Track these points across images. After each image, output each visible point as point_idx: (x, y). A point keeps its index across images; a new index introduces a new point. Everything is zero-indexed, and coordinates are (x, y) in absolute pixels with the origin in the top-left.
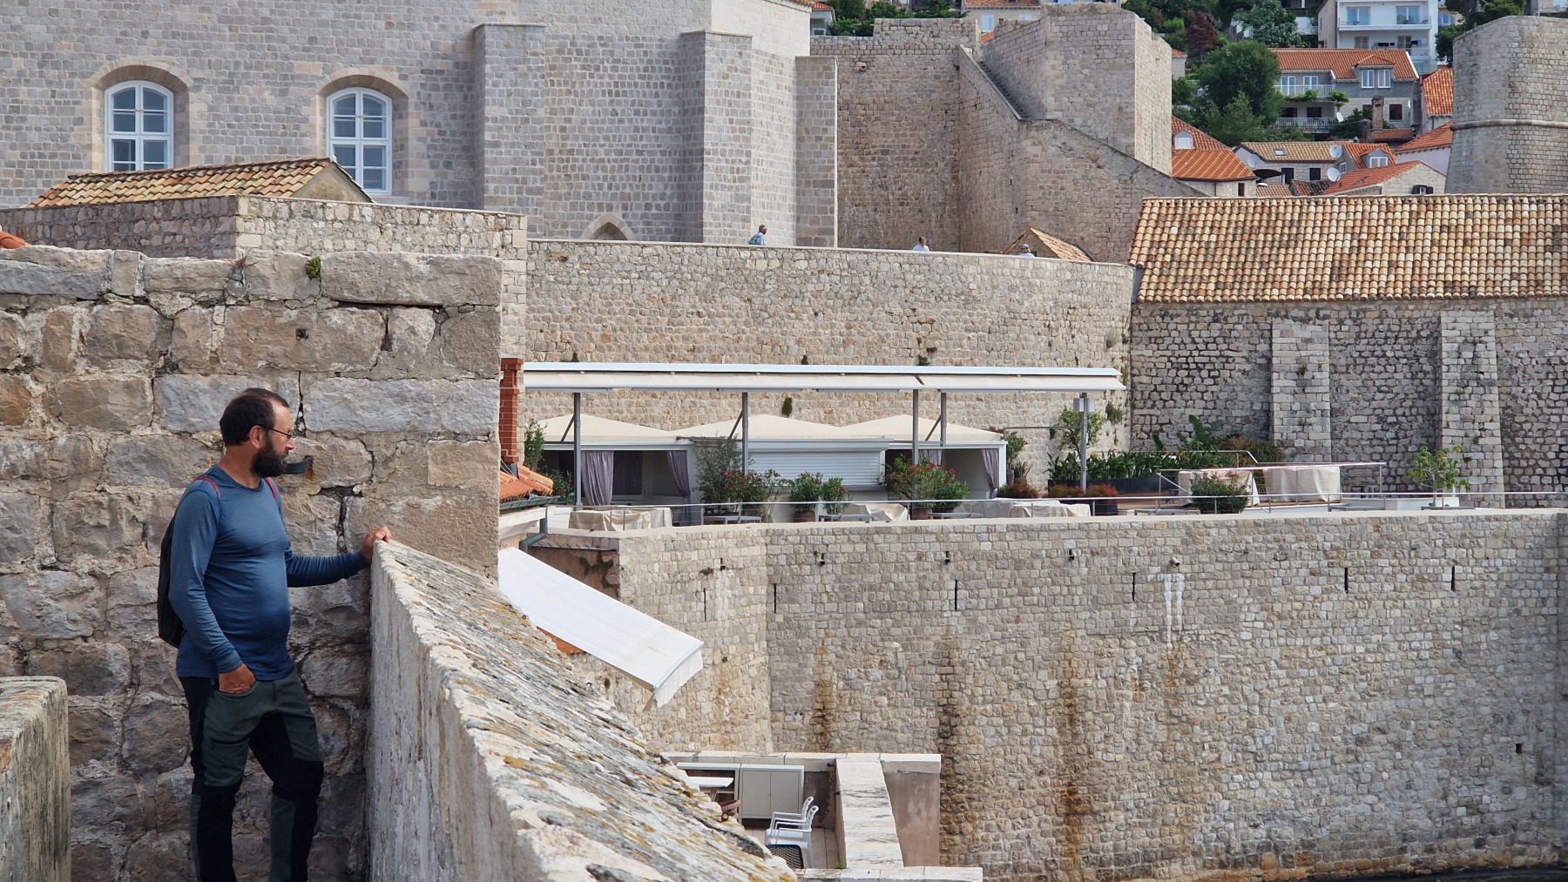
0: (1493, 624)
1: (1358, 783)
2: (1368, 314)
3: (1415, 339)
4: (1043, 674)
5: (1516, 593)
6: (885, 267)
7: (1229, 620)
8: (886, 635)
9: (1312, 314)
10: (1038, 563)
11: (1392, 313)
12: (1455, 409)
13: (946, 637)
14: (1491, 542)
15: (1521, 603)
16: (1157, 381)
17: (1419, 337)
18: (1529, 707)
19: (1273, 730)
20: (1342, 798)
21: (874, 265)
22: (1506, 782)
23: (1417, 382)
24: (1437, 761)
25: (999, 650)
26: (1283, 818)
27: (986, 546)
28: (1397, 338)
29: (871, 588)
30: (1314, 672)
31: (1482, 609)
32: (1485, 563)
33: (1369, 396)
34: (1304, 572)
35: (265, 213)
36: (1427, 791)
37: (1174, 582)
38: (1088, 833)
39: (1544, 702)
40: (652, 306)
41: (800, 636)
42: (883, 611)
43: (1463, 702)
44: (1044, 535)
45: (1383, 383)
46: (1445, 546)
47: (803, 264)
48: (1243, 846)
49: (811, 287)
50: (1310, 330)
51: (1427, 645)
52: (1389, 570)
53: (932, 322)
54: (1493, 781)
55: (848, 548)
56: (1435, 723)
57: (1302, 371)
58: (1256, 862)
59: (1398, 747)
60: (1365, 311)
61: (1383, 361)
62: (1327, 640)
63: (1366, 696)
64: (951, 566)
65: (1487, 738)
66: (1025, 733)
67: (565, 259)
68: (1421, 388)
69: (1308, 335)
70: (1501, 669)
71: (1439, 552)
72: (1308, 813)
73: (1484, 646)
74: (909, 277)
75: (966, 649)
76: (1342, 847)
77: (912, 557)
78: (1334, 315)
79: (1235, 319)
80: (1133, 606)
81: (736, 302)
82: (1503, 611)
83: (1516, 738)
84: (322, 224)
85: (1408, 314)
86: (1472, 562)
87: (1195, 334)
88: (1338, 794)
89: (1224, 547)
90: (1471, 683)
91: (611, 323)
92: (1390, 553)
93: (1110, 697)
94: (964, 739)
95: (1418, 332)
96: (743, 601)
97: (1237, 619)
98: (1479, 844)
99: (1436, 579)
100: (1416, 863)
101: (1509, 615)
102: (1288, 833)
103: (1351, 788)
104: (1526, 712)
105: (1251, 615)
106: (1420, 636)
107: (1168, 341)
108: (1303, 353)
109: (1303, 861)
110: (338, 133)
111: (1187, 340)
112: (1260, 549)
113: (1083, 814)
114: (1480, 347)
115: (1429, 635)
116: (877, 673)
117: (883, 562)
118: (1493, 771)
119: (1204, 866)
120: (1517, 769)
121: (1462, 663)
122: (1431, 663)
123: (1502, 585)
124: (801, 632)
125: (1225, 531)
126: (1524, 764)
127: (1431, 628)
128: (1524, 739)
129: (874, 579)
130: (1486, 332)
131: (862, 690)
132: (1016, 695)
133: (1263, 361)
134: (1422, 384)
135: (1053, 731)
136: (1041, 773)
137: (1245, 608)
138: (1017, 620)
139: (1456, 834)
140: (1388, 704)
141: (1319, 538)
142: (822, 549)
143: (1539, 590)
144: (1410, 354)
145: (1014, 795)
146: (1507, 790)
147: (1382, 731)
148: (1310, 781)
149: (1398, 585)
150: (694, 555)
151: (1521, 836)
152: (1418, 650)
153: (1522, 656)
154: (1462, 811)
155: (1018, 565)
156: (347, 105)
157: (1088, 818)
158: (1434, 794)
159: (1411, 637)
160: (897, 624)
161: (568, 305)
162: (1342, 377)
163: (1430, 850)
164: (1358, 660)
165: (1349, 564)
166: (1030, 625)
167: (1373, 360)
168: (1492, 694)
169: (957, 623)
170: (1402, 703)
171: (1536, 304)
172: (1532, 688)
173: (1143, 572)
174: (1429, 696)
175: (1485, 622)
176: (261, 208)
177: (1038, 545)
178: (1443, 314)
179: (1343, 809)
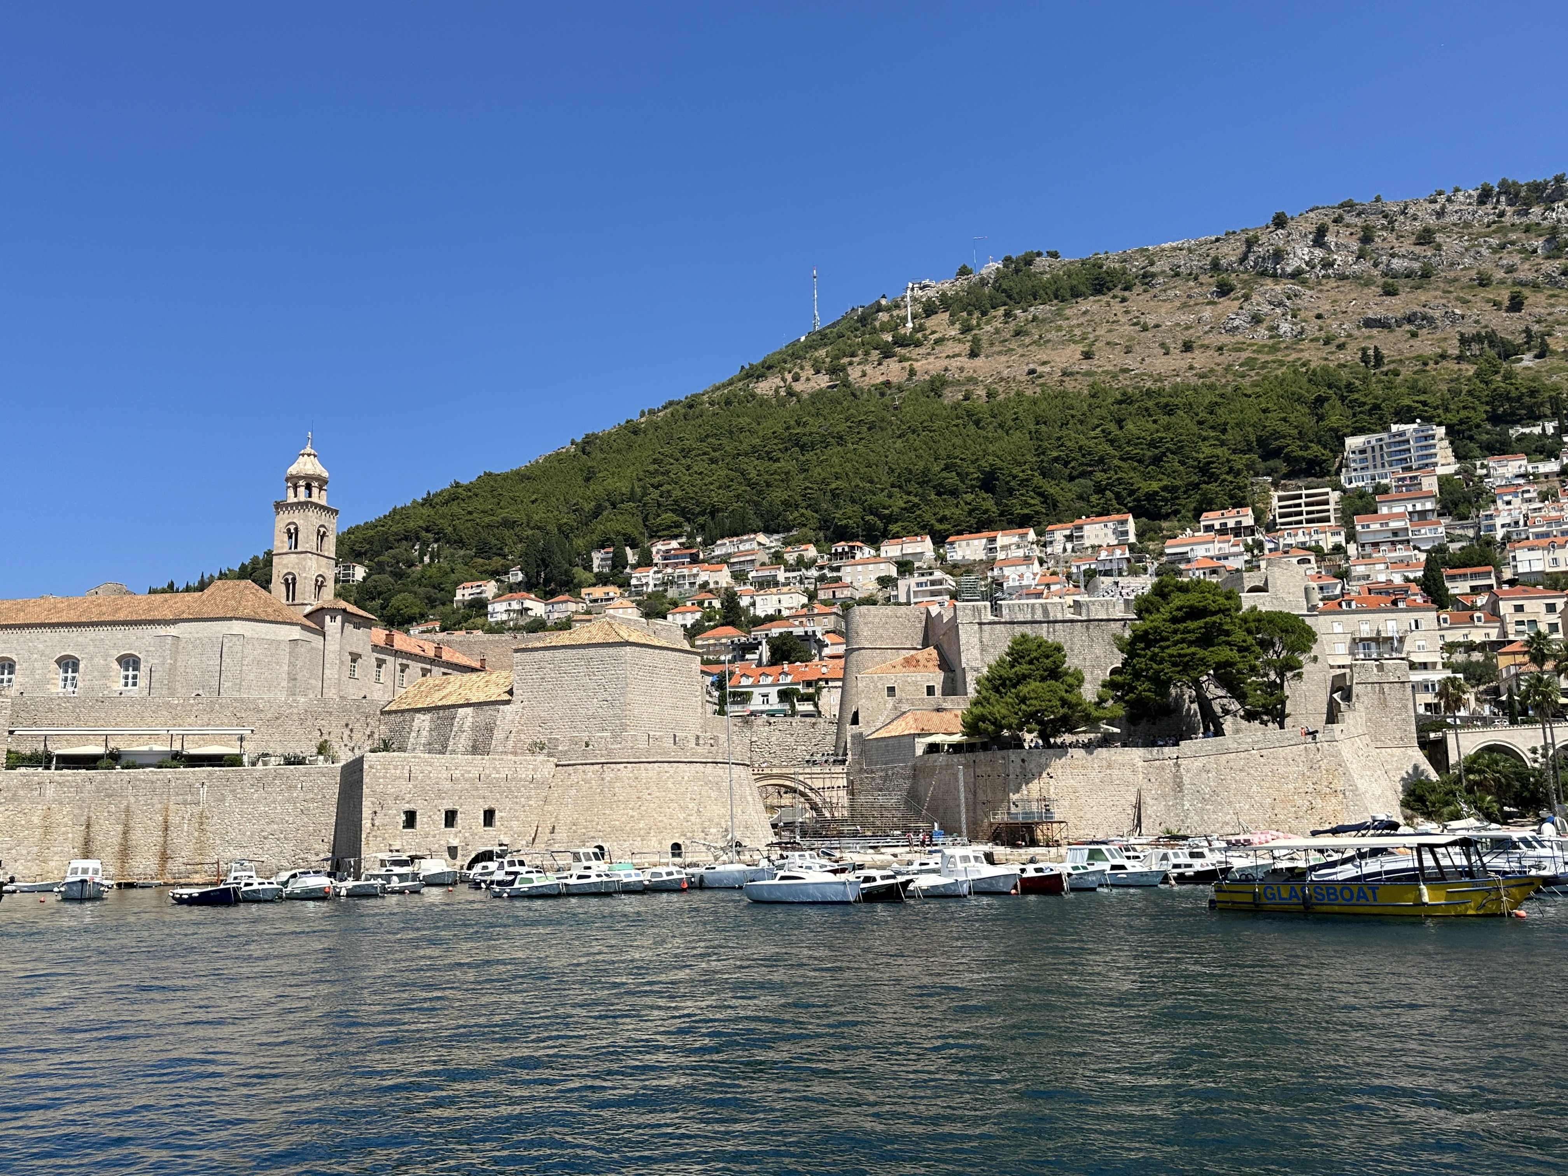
0: (316, 801)
2: (441, 711)
4: (158, 815)
5: (324, 791)
8: (110, 803)
9: (426, 712)
10: (159, 782)
13: (128, 804)
14: (316, 775)
15: (326, 794)
22: (317, 852)
24: (292, 845)
25: (145, 808)
28: (448, 718)
29: (106, 789)
30: (250, 816)
31: (312, 796)
32: (313, 782)
33: (439, 737)
34: (248, 785)
37: (203, 788)
39: (332, 826)
42: (109, 796)
44: (161, 774)
45: (443, 733)
51: (291, 808)
52: (279, 784)
54: (312, 851)
55: (99, 777)
56: (292, 832)
61: (444, 726)
62: (256, 806)
63: (268, 824)
64: (131, 783)
65: (311, 837)
66: (151, 833)
69: (424, 719)
70: (317, 815)
73: (312, 808)
78: (432, 712)
79: (406, 715)
80: (190, 795)
85: (451, 710)
86: (309, 781)
87: (396, 720)
89: (221, 777)
90: (306, 820)
93: (180, 823)
94: (131, 835)
95: (453, 716)
96: (61, 792)
97: (224, 799)
99: (296, 787)
101: (321, 798)
104: (326, 829)
106: (289, 805)
108: (421, 725)
111: (394, 723)
112: (234, 778)
114: (466, 719)
115: (292, 805)
116: (106, 814)
117: (110, 781)
118: (312, 848)
120: (321, 848)
121: (303, 814)
123: (320, 788)
124: (84, 802)
127: (293, 802)
128: (324, 838)
130: (469, 714)
131: (101, 819)
132: (149, 822)
135: (160, 833)
136: (155, 845)
138: (151, 799)
140: (275, 826)
141: (255, 774)
142: (92, 778)
145: (145, 852)
146: (317, 855)
147: (272, 835)
149: (282, 789)
150: (36, 778)
152: (287, 809)
153: (325, 811)
157: (169, 860)
159: (286, 805)
160: (113, 800)
162: (433, 732)
164: (266, 812)
167: (441, 726)
168: (314, 824)
169: (132, 800)
170: (281, 826)
171: (484, 704)
172: (328, 821)
173: (194, 785)
174: (291, 824)
177: (159, 777)
178: (459, 709)
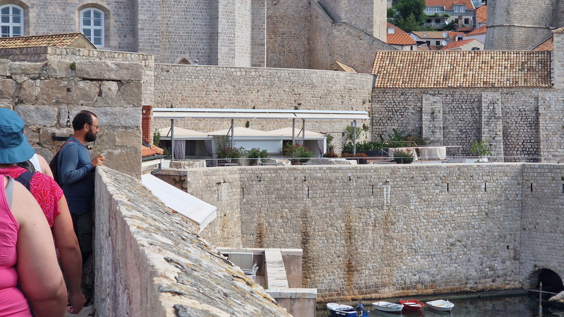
0: (499, 203)
1: (451, 259)
2: (456, 93)
3: (473, 102)
4: (340, 221)
5: (507, 192)
6: (283, 74)
7: (406, 202)
8: (283, 207)
9: (437, 93)
10: (338, 181)
11: (465, 92)
12: (487, 127)
13: (305, 207)
14: (499, 174)
15: (509, 196)
16: (381, 116)
17: (474, 101)
18: (511, 233)
19: (421, 241)
20: (445, 265)
21: (279, 74)
22: (503, 259)
23: (473, 117)
24: (479, 252)
25: (324, 213)
26: (425, 272)
27: (319, 175)
28: (466, 101)
29: (278, 190)
30: (436, 220)
31: (495, 198)
32: (497, 182)
33: (457, 122)
34: (433, 185)
35: (57, 53)
36: (475, 262)
37: (387, 188)
38: (355, 278)
39: (517, 231)
40: (200, 88)
41: (252, 207)
42: (282, 198)
43: (488, 231)
44: (340, 171)
45: (461, 117)
46: (482, 175)
47: (253, 73)
48: (411, 282)
49: (256, 82)
50: (436, 98)
51: (476, 211)
52: (463, 184)
53: (300, 94)
54: (498, 259)
55: (269, 175)
56: (478, 238)
57: (433, 113)
58: (415, 288)
59: (465, 247)
60: (455, 92)
61: (461, 110)
62: (441, 209)
63: (454, 229)
64: (307, 182)
65: (497, 244)
66: (333, 242)
67: (168, 71)
68: (475, 120)
69: (435, 100)
70: (502, 219)
71: (480, 178)
72: (433, 270)
73: (496, 211)
74: (291, 78)
75: (312, 212)
76: (445, 282)
77: (292, 178)
78: (444, 93)
79: (409, 94)
80: (372, 197)
81: (229, 87)
82: (503, 199)
83: (507, 243)
84: (78, 57)
85: (470, 93)
86: (492, 181)
87: (395, 99)
88: (444, 263)
89: (405, 176)
90: (491, 224)
91: (185, 94)
92: (463, 178)
93: (364, 230)
94: (311, 245)
95: (474, 99)
96: (232, 194)
97: (409, 202)
98: (493, 281)
99: (479, 187)
100: (471, 288)
101: (505, 200)
102: (426, 278)
103: (449, 261)
104: (510, 235)
105: (414, 200)
106: (473, 207)
107: (385, 102)
108: (433, 107)
109: (432, 287)
110: (84, 24)
111: (392, 102)
112: (418, 177)
113: (354, 271)
114: (496, 105)
115: (477, 207)
116: (280, 220)
117: (282, 180)
118: (499, 255)
119: (397, 289)
120: (507, 255)
121: (488, 217)
122: (477, 217)
123: (502, 189)
124: (253, 205)
125: (405, 170)
126: (509, 253)
127: (477, 204)
128: (510, 244)
129: (279, 186)
130: (498, 100)
131: (274, 227)
132: (330, 229)
133: (419, 109)
134: (475, 118)
135: (343, 242)
136: (339, 257)
137: (412, 198)
138: (331, 202)
139: (485, 278)
140: (462, 232)
141: (439, 173)
142: (260, 175)
143: (515, 191)
144: (471, 107)
145: (329, 264)
146: (503, 262)
147: (460, 241)
148: (434, 259)
149: (466, 190)
150: (214, 177)
151: (508, 278)
152: (473, 212)
153: (509, 215)
154: (487, 269)
155: (331, 181)
156: (88, 14)
157: (355, 273)
158: (478, 264)
159: (470, 208)
160: (287, 203)
161: (169, 88)
162: (447, 115)
163: (476, 283)
164: (452, 216)
165: (449, 182)
166: (335, 203)
167: (458, 109)
168: (499, 228)
169: (309, 203)
170: (467, 231)
171: (515, 90)
172: (513, 226)
173: (377, 185)
174: (476, 229)
175: (496, 203)
176: (56, 51)
177: (338, 174)
178: (483, 93)
179: (446, 269)
